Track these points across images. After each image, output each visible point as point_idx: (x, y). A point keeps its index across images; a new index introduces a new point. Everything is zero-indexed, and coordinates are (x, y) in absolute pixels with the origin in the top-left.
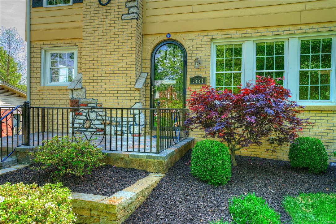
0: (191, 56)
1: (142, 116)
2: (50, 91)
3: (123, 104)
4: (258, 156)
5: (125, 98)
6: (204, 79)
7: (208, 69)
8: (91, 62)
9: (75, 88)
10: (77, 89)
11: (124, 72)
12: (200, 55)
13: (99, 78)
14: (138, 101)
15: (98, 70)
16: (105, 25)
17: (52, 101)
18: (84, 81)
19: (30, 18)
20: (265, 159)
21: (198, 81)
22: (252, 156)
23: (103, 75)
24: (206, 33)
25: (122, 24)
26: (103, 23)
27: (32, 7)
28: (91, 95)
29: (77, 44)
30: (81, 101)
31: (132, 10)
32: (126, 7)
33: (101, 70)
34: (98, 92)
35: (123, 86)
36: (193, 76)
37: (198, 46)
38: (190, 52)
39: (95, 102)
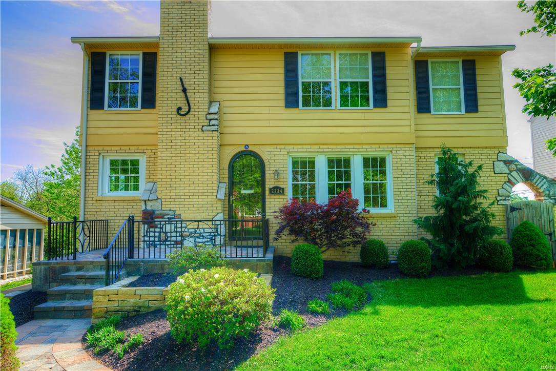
0: (270, 168)
1: (223, 226)
2: (111, 202)
3: (204, 214)
4: (334, 260)
5: (206, 208)
6: (283, 189)
7: (286, 180)
8: (168, 172)
9: (150, 199)
10: (152, 200)
11: (204, 183)
12: (278, 166)
13: (177, 188)
14: (220, 211)
15: (176, 180)
16: (183, 135)
17: (113, 213)
18: (160, 192)
19: (87, 121)
20: (340, 262)
21: (277, 191)
22: (328, 260)
23: (181, 185)
24: (283, 147)
25: (203, 135)
26: (181, 133)
27: (91, 109)
28: (167, 206)
29: (145, 151)
30: (156, 212)
31: (213, 122)
32: (207, 119)
33: (179, 180)
34: (175, 203)
35: (205, 197)
36: (271, 187)
37: (275, 158)
38: (268, 163)
39: (173, 213)
